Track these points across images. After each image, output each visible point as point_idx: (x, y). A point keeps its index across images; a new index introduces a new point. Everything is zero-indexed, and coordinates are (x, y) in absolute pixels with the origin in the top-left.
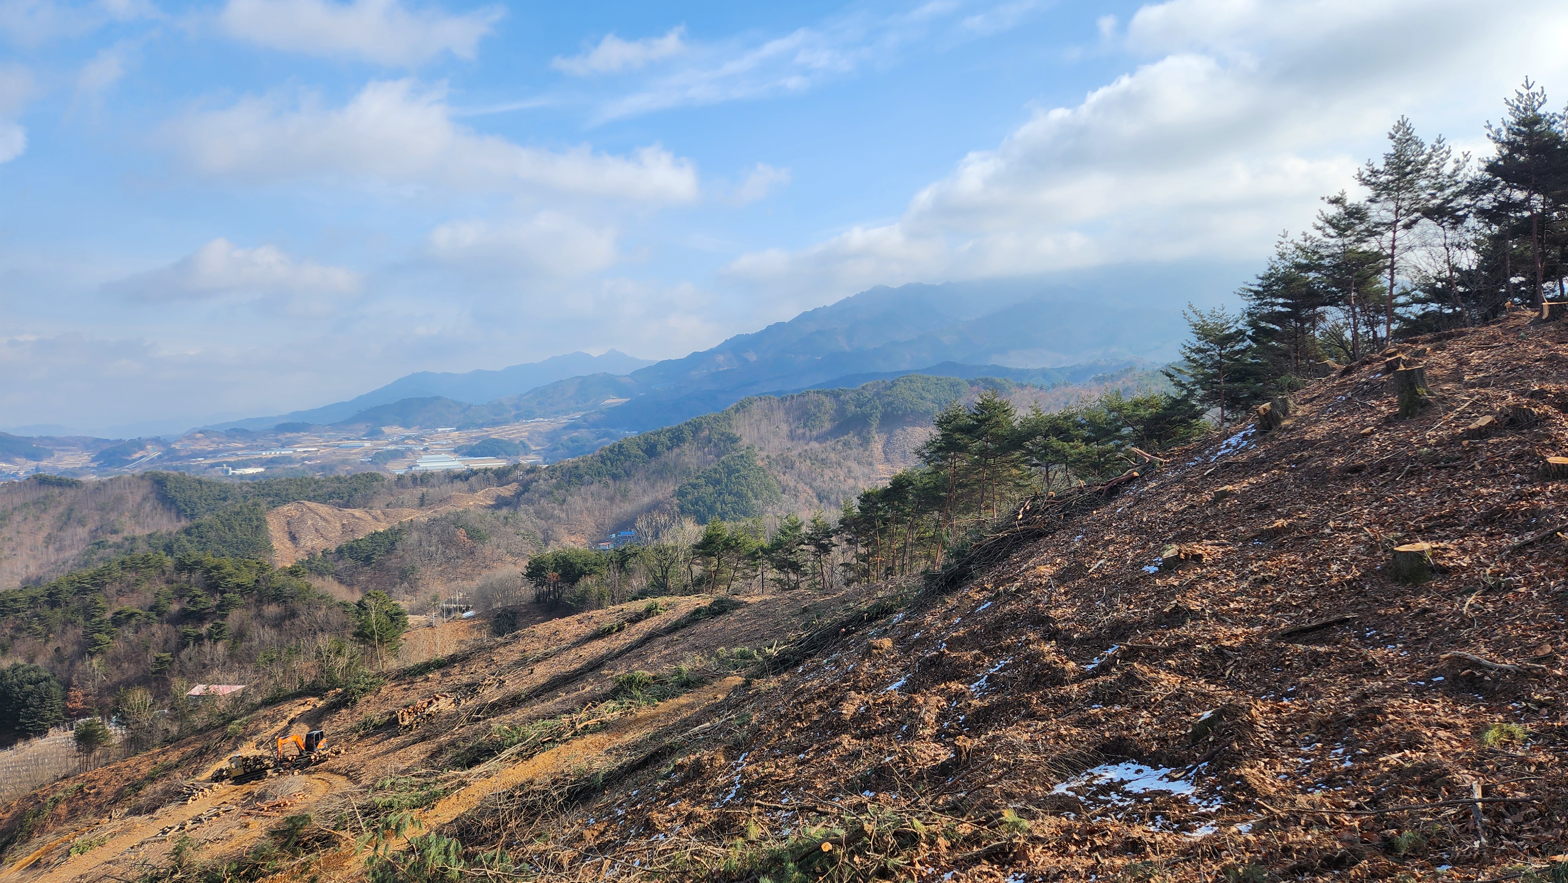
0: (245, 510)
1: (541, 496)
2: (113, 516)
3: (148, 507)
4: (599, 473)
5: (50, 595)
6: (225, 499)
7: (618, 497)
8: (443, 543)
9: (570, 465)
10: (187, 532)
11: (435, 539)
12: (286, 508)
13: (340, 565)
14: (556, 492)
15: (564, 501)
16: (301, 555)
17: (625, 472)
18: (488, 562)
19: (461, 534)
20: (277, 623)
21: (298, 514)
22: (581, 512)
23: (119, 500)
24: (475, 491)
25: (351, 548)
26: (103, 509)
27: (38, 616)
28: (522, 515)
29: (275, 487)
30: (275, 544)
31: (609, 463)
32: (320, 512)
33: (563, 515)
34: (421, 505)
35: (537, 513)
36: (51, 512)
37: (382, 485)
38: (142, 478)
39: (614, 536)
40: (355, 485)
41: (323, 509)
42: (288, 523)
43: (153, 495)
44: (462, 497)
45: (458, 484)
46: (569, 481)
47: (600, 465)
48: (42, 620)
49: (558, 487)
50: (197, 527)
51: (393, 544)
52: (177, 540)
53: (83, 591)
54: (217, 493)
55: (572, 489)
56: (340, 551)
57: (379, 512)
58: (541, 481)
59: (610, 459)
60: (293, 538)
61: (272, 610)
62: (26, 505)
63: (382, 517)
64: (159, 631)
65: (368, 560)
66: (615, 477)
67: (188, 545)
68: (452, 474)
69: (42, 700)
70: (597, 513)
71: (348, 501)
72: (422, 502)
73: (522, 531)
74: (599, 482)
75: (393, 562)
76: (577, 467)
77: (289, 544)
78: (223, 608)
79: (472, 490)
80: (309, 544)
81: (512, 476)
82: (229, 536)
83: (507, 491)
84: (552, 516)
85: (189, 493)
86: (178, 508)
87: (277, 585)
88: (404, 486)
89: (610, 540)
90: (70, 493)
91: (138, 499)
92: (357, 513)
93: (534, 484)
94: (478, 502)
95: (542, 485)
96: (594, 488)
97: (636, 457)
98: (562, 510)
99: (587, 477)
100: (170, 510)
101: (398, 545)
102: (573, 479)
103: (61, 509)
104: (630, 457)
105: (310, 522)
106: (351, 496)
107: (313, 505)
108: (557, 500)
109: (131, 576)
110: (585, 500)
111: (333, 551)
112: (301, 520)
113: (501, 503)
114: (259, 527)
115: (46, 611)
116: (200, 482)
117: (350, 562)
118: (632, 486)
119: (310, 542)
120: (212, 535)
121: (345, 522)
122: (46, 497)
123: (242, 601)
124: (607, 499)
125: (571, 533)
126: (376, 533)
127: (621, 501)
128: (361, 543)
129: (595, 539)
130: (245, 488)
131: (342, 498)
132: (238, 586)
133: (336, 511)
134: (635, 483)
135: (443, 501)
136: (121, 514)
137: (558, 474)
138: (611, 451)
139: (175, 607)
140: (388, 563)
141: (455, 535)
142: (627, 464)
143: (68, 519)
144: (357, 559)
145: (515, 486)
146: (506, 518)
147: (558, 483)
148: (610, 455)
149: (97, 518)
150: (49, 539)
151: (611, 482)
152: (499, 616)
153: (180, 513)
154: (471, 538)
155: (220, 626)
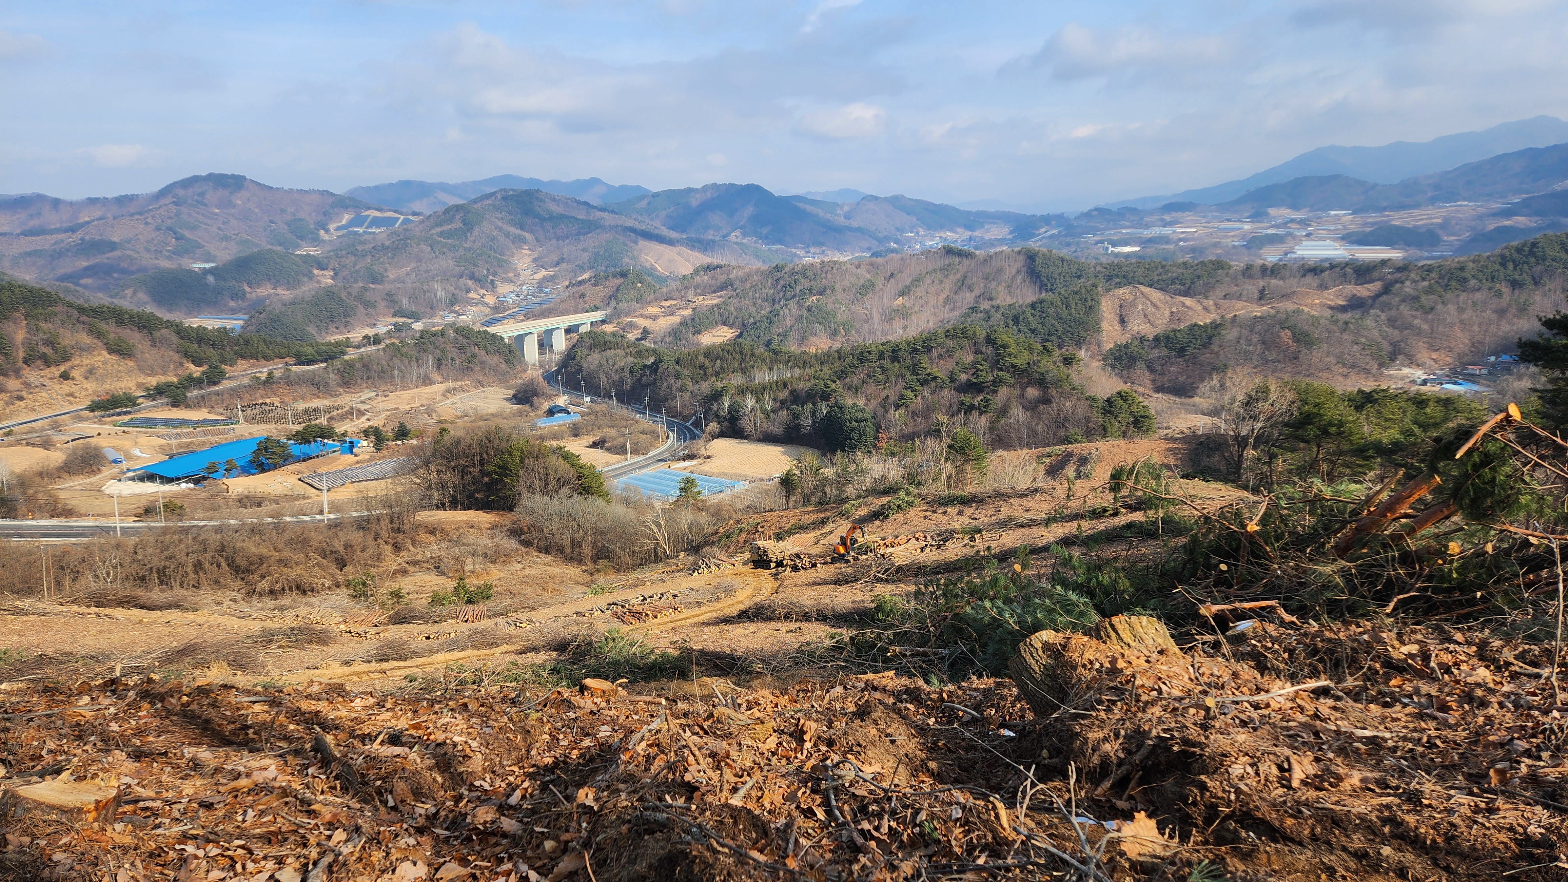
0: (1083, 290)
1: (1403, 301)
2: (993, 285)
3: (1019, 279)
4: (1493, 278)
6: (1079, 277)
7: (1513, 310)
8: (1264, 343)
9: (1454, 265)
10: (1033, 306)
11: (1255, 338)
12: (1121, 291)
13: (1156, 353)
14: (1423, 298)
15: (1432, 309)
16: (1124, 339)
17: (1533, 278)
18: (1312, 371)
19: (1286, 336)
20: (1031, 407)
21: (1132, 298)
22: (1452, 325)
23: (1000, 271)
24: (1327, 288)
25: (1167, 338)
26: (987, 279)
27: (882, 367)
28: (1369, 322)
29: (1124, 269)
30: (1105, 325)
31: (1511, 266)
32: (1152, 298)
33: (1425, 327)
34: (1260, 299)
35: (1392, 322)
36: (951, 277)
37: (1227, 274)
38: (1019, 252)
39: (1493, 359)
40: (1199, 272)
41: (1156, 295)
42: (1121, 306)
43: (1024, 269)
44: (1308, 293)
45: (1309, 279)
46: (1447, 286)
47: (1497, 267)
48: (884, 370)
49: (1430, 291)
50: (1041, 302)
51: (1210, 338)
52: (1024, 312)
53: (915, 350)
54: (1074, 270)
55: (1449, 295)
56: (1157, 339)
57: (1211, 302)
58: (1408, 283)
59: (1514, 261)
60: (1122, 321)
61: (1032, 392)
62: (935, 270)
63: (1213, 308)
64: (947, 394)
65: (1181, 352)
66: (1515, 284)
67: (1031, 318)
68: (1307, 267)
70: (1476, 328)
71: (1189, 288)
72: (1262, 296)
73: (1363, 340)
74: (1490, 289)
75: (1206, 357)
76: (1462, 269)
77: (1117, 326)
79: (1323, 287)
80: (1136, 328)
81: (1376, 274)
82: (1064, 313)
83: (1364, 291)
84: (1410, 327)
85: (1052, 269)
86: (1041, 282)
88: (1251, 277)
89: (1485, 364)
90: (966, 262)
91: (1014, 271)
92: (1188, 301)
93: (1398, 285)
94: (1325, 301)
95: (1408, 288)
96: (1478, 296)
97: (1554, 260)
98: (1425, 320)
99: (1473, 282)
100: (1035, 283)
101: (1216, 340)
102: (1453, 283)
103: (958, 276)
104: (1544, 260)
105: (1140, 307)
106: (1192, 283)
107: (1147, 290)
108: (1422, 307)
109: (950, 343)
110: (1461, 310)
111: (1151, 337)
112: (1133, 304)
113: (1356, 304)
114: (1091, 307)
115: (887, 363)
116: (1063, 260)
117: (1165, 352)
118: (1538, 298)
119: (1138, 326)
120: (1051, 311)
121: (1174, 310)
122: (949, 265)
124: (1495, 311)
125: (1432, 348)
126: (1196, 325)
127: (1514, 316)
128: (1178, 335)
129: (1466, 359)
130: (1098, 268)
131: (1184, 284)
132: (1013, 366)
133: (1168, 298)
134: (1544, 295)
135: (1285, 296)
136: (999, 284)
137: (1433, 275)
138: (1519, 250)
139: (964, 377)
140: (1202, 358)
141: (1279, 337)
142: (1538, 269)
143: (962, 284)
144: (1170, 349)
145: (1376, 286)
146: (1346, 323)
147: (1430, 287)
148: (1516, 255)
149: (982, 285)
150: (947, 300)
151: (1506, 290)
153: (1042, 286)
154: (1298, 341)
155: (988, 400)
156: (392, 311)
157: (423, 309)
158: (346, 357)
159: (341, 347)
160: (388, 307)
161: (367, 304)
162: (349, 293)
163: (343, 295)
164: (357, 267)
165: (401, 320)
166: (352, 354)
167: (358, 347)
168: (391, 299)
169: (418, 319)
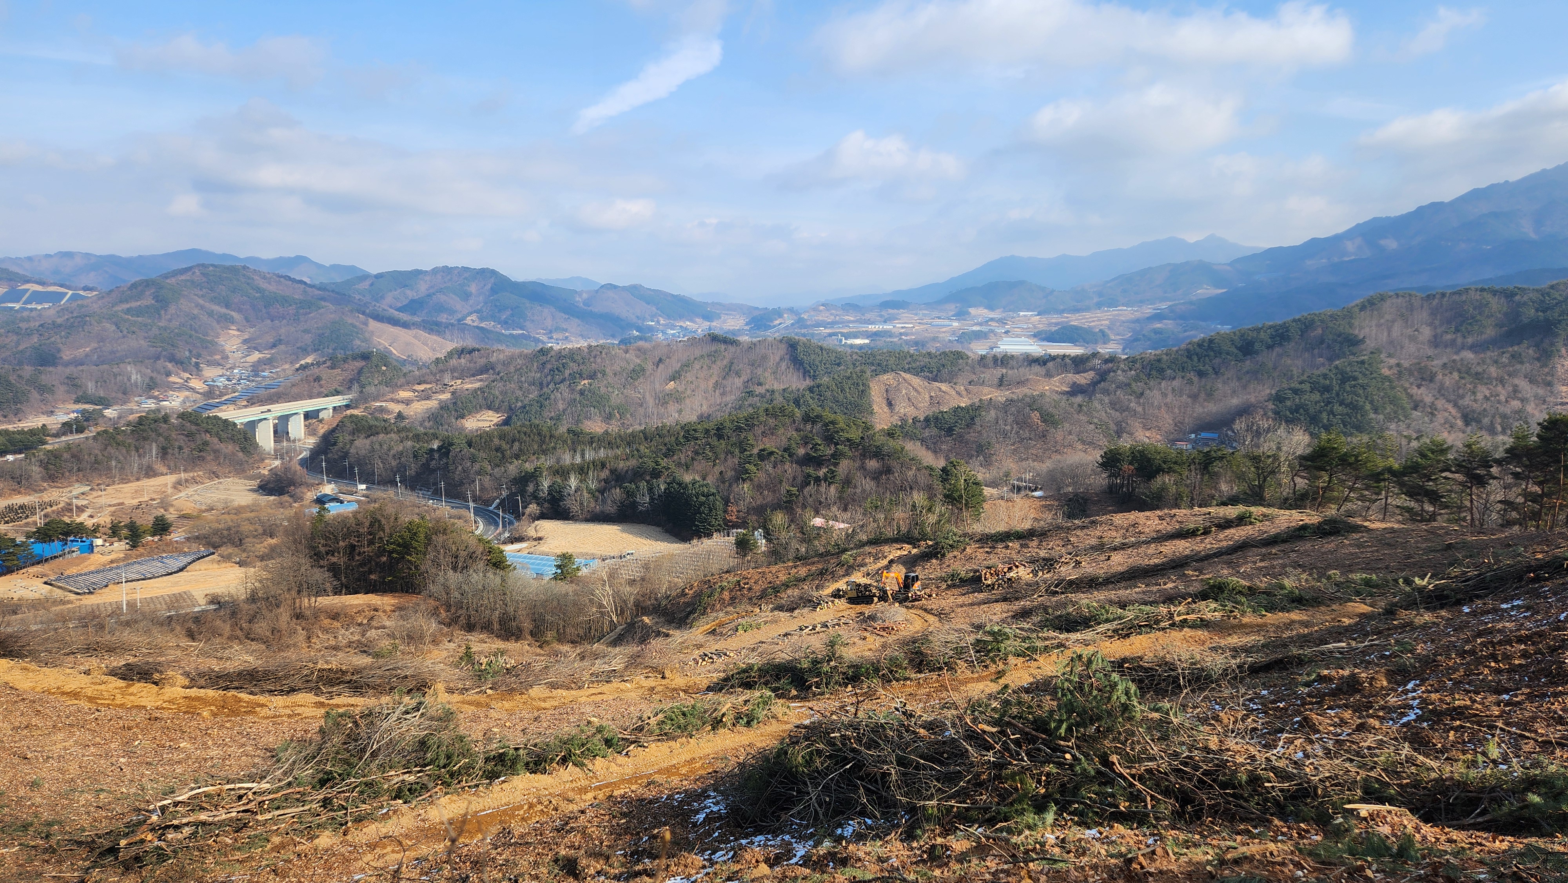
0: (854, 375)
1: (1118, 387)
2: (759, 371)
3: (784, 365)
4: (1183, 368)
5: (718, 429)
6: (839, 365)
7: (1203, 395)
8: (1017, 424)
9: (1152, 357)
10: (811, 389)
11: (1010, 419)
12: (886, 377)
13: (927, 433)
14: (1134, 385)
15: (1142, 394)
16: (895, 420)
17: (1214, 369)
18: (1058, 447)
19: (1035, 416)
20: (876, 476)
21: (896, 383)
22: (1159, 408)
23: (764, 358)
24: (1053, 376)
25: (937, 418)
26: (753, 365)
27: (709, 444)
28: (1096, 404)
29: (878, 357)
30: (876, 408)
31: (1195, 359)
32: (912, 384)
33: (1140, 409)
34: (1000, 386)
35: (1113, 405)
36: (718, 363)
37: (967, 363)
38: (781, 341)
39: (1193, 436)
40: (944, 361)
41: (916, 381)
42: (887, 391)
43: (787, 357)
44: (1039, 380)
45: (1036, 368)
46: (1150, 375)
47: (1185, 359)
48: (712, 448)
49: (1137, 379)
50: (818, 387)
51: (972, 419)
52: (803, 396)
53: (739, 429)
54: (833, 358)
55: (1152, 383)
56: (927, 420)
57: (962, 388)
58: (1119, 372)
59: (1197, 354)
60: (890, 404)
61: (873, 464)
62: (702, 356)
63: (964, 393)
64: (790, 469)
65: (950, 431)
66: (1201, 374)
67: (811, 402)
68: (1031, 358)
69: (711, 510)
70: (1176, 410)
71: (936, 376)
72: (1001, 383)
73: (1096, 420)
74: (1183, 377)
75: (972, 436)
76: (1159, 361)
77: (886, 409)
78: (837, 456)
79: (1049, 375)
80: (902, 410)
81: (1090, 364)
82: (841, 397)
83: (1084, 379)
84: (1128, 409)
85: (813, 357)
86: (804, 368)
87: (878, 444)
88: (985, 366)
89: (1189, 441)
90: (732, 349)
91: (777, 359)
92: (944, 387)
93: (1112, 374)
94: (1053, 387)
95: (1121, 376)
96: (1176, 383)
97: (1228, 354)
98: (1138, 403)
99: (1169, 371)
100: (798, 370)
101: (977, 420)
102: (1154, 373)
103: (725, 362)
104: (1220, 354)
105: (904, 392)
106: (939, 371)
107: (908, 376)
108: (1134, 392)
109: (772, 422)
110: (1165, 395)
111: (922, 419)
112: (898, 389)
113: (1076, 390)
114: (864, 392)
115: (714, 441)
116: (821, 349)
117: (935, 431)
118: (1220, 386)
119: (904, 409)
120: (828, 394)
121: (933, 394)
122: (716, 352)
123: (850, 454)
124: (1189, 396)
125: (1146, 428)
126: (959, 407)
127: (1205, 400)
128: (946, 416)
129: (1171, 437)
130: (855, 357)
131: (932, 372)
132: (848, 440)
133: (927, 384)
134: (1224, 383)
135: (1020, 383)
136: (765, 370)
137: (1138, 366)
138: (1200, 345)
139: (801, 451)
140: (967, 437)
141: (1030, 417)
142: (1217, 361)
143: (729, 370)
144: (940, 429)
145: (1091, 375)
146: (1080, 406)
147: (1137, 375)
148: (1198, 350)
149: (748, 371)
150: (716, 385)
151: (1195, 379)
152: (1070, 500)
153: (806, 373)
154: (1045, 421)
155: (833, 472)
156: (74, 396)
157: (114, 395)
158: (48, 447)
159: (39, 436)
160: (68, 392)
161: (43, 389)
162: (20, 376)
163: (13, 378)
164: (21, 348)
165: (89, 407)
166: (52, 444)
167: (57, 435)
168: (72, 383)
169: (107, 406)
